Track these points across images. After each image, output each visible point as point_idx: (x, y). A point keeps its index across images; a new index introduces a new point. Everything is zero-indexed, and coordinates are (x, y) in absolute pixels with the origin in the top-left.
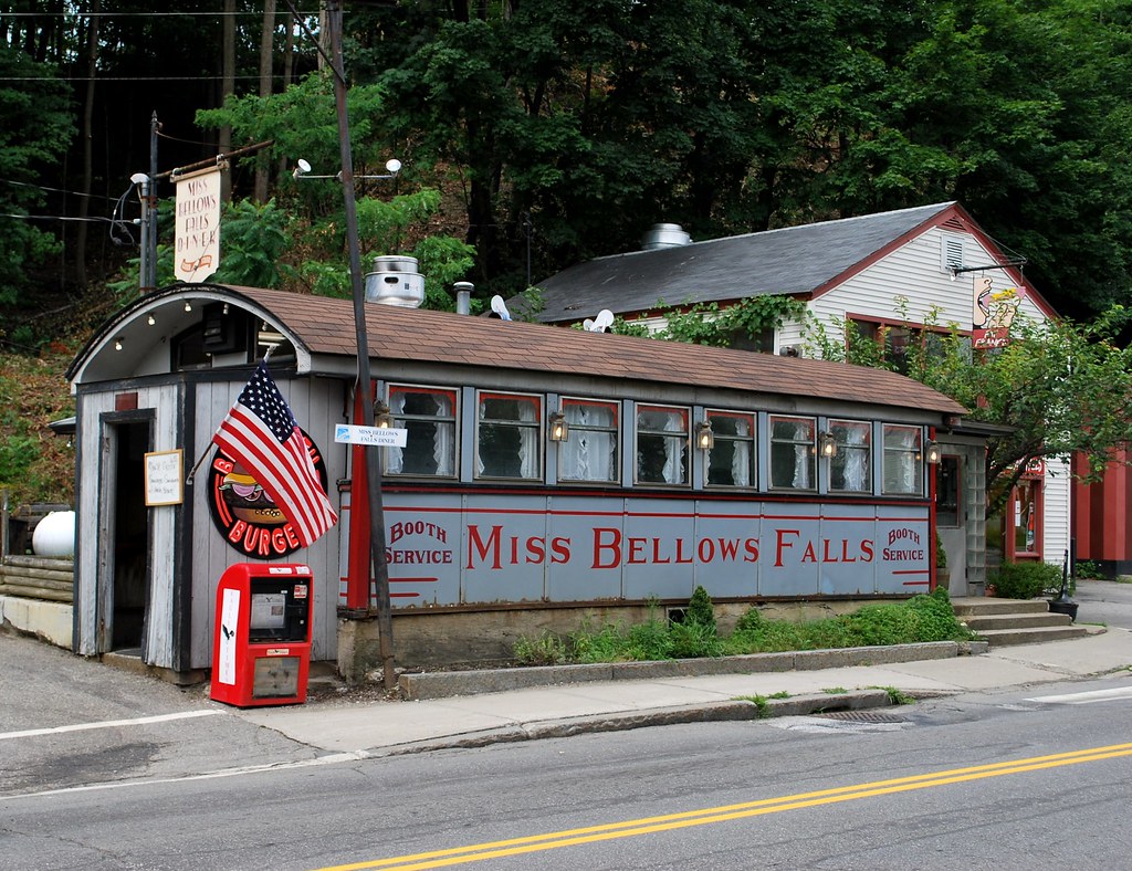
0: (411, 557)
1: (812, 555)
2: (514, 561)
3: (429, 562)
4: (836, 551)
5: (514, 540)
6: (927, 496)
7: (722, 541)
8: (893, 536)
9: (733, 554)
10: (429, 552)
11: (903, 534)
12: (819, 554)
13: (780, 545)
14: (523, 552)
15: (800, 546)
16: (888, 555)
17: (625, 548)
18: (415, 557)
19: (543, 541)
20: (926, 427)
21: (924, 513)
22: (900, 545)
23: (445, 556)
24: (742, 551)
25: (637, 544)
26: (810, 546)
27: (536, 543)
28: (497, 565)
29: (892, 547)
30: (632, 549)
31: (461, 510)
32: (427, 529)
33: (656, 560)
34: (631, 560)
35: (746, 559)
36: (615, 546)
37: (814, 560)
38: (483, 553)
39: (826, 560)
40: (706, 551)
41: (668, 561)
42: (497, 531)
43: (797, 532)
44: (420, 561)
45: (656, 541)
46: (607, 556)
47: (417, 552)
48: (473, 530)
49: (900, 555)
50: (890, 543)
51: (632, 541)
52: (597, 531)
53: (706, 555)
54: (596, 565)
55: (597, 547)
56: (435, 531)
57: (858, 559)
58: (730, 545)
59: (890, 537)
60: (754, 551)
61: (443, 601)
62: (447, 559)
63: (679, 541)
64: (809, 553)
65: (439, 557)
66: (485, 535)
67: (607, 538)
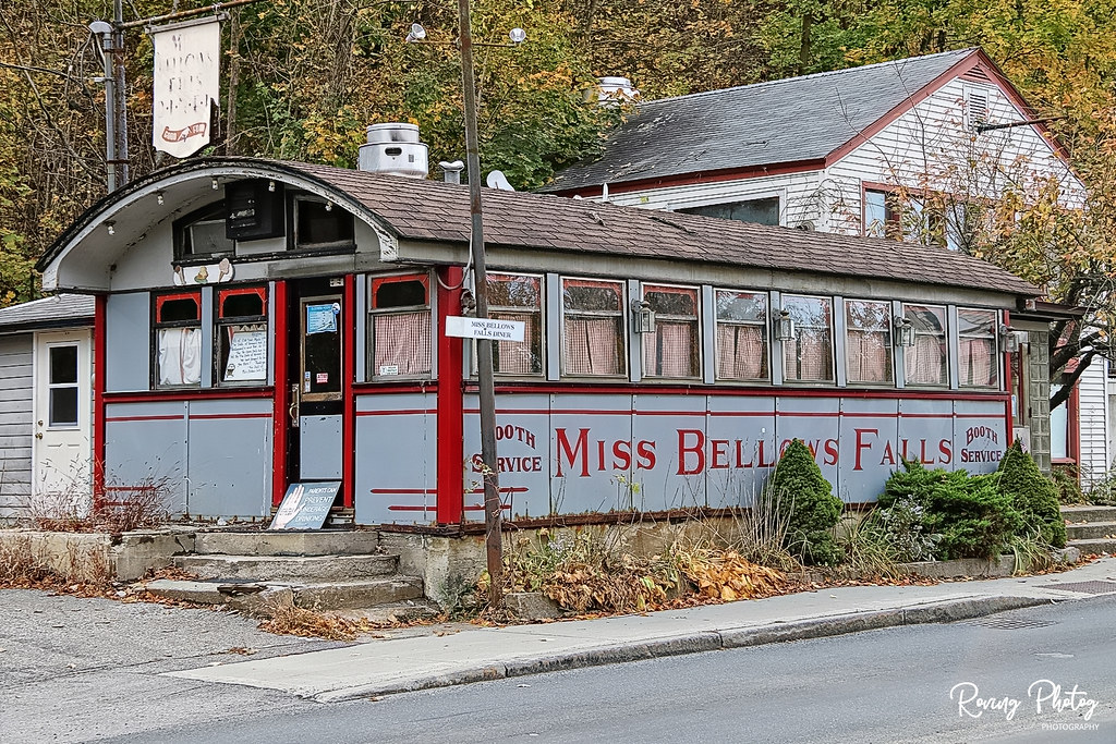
0: (502, 465)
1: (891, 457)
2: (602, 467)
3: (519, 470)
4: (914, 452)
5: (601, 444)
6: (1003, 389)
8: (971, 435)
10: (519, 459)
11: (980, 432)
12: (897, 455)
13: (859, 446)
14: (610, 457)
15: (879, 447)
16: (965, 456)
17: (708, 449)
18: (506, 464)
19: (628, 444)
20: (1000, 311)
21: (1001, 409)
22: (978, 444)
23: (534, 463)
24: (822, 453)
25: (720, 447)
26: (888, 448)
27: (622, 448)
28: (585, 473)
29: (970, 447)
30: (715, 452)
31: (549, 412)
32: (516, 433)
33: (739, 465)
34: (715, 465)
35: (826, 462)
36: (698, 449)
37: (893, 462)
38: (572, 459)
41: (750, 466)
42: (584, 432)
43: (876, 431)
44: (511, 470)
45: (739, 443)
46: (692, 461)
47: (508, 459)
48: (561, 433)
49: (977, 456)
50: (968, 443)
51: (715, 443)
52: (681, 433)
54: (681, 471)
55: (682, 450)
56: (524, 435)
57: (937, 461)
59: (968, 436)
60: (834, 453)
61: (534, 515)
62: (537, 467)
63: (761, 443)
64: (887, 455)
65: (529, 464)
66: (573, 439)
67: (691, 441)
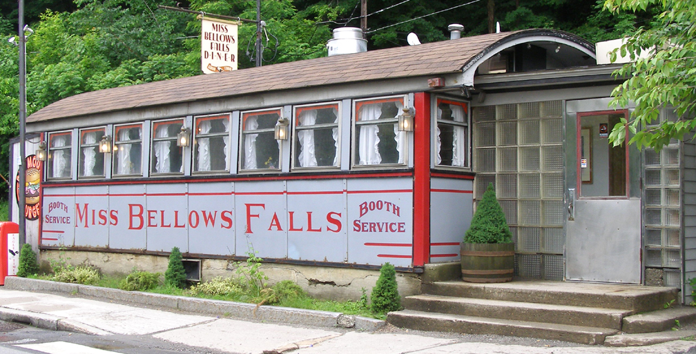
1: (278, 224)
2: (94, 223)
3: (61, 223)
4: (301, 221)
5: (94, 211)
6: (411, 165)
7: (204, 212)
8: (364, 208)
9: (213, 222)
10: (62, 218)
11: (378, 205)
12: (284, 223)
13: (249, 216)
14: (97, 218)
15: (266, 216)
16: (358, 226)
17: (145, 215)
18: (56, 220)
19: (107, 212)
21: (408, 184)
22: (371, 217)
24: (219, 220)
25: (152, 214)
26: (275, 217)
27: (103, 213)
28: (86, 226)
29: (363, 219)
30: (150, 217)
31: (75, 195)
32: (61, 205)
33: (163, 226)
34: (150, 225)
35: (222, 226)
36: (140, 215)
37: (280, 229)
38: (81, 218)
39: (292, 229)
40: (195, 219)
41: (169, 226)
42: (86, 205)
43: (263, 205)
44: (58, 222)
45: (162, 212)
46: (136, 221)
47: (57, 217)
48: (78, 205)
49: (373, 227)
50: (361, 215)
51: (149, 212)
52: (131, 206)
53: (194, 223)
54: (131, 228)
55: (131, 216)
56: (64, 207)
57: (324, 229)
58: (210, 216)
59: (361, 209)
60: (229, 220)
61: (66, 244)
62: (68, 221)
63: (176, 212)
64: (274, 223)
65: (65, 220)
66: (82, 208)
67: (136, 210)
